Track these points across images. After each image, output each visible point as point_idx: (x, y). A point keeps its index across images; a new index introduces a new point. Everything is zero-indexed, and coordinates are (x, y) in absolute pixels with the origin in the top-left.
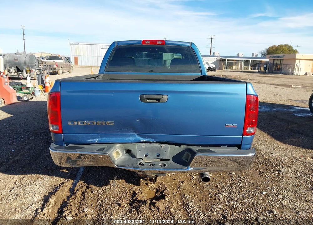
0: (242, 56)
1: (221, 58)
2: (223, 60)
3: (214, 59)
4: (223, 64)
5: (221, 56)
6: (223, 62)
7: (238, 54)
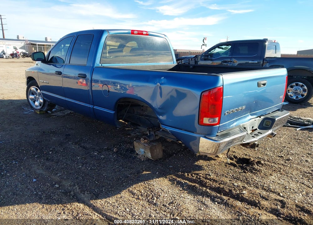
0: (51, 41)
1: (29, 42)
2: (32, 44)
3: (22, 44)
4: (33, 50)
5: (29, 41)
6: (34, 47)
7: (46, 39)
